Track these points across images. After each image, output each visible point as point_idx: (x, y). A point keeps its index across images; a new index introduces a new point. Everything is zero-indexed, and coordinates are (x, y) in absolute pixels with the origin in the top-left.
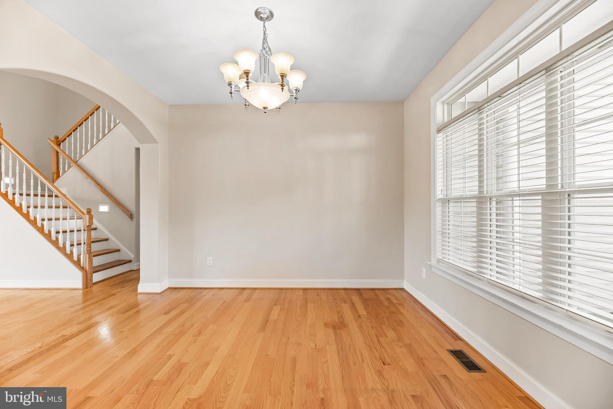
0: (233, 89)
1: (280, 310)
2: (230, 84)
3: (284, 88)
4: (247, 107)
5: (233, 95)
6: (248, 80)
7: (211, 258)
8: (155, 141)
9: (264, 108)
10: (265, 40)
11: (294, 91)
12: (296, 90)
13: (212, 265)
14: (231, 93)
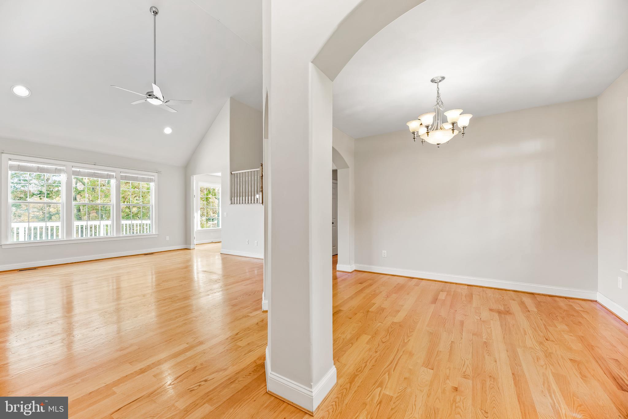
0: (415, 136)
1: (447, 295)
2: (414, 133)
3: (454, 131)
4: (423, 143)
5: (415, 139)
6: (428, 131)
7: (386, 251)
8: (347, 167)
9: (438, 144)
10: (438, 97)
11: (462, 129)
12: (463, 128)
13: (386, 256)
14: (414, 138)
